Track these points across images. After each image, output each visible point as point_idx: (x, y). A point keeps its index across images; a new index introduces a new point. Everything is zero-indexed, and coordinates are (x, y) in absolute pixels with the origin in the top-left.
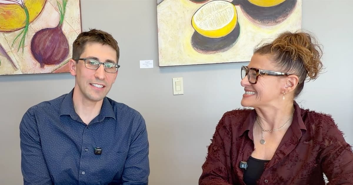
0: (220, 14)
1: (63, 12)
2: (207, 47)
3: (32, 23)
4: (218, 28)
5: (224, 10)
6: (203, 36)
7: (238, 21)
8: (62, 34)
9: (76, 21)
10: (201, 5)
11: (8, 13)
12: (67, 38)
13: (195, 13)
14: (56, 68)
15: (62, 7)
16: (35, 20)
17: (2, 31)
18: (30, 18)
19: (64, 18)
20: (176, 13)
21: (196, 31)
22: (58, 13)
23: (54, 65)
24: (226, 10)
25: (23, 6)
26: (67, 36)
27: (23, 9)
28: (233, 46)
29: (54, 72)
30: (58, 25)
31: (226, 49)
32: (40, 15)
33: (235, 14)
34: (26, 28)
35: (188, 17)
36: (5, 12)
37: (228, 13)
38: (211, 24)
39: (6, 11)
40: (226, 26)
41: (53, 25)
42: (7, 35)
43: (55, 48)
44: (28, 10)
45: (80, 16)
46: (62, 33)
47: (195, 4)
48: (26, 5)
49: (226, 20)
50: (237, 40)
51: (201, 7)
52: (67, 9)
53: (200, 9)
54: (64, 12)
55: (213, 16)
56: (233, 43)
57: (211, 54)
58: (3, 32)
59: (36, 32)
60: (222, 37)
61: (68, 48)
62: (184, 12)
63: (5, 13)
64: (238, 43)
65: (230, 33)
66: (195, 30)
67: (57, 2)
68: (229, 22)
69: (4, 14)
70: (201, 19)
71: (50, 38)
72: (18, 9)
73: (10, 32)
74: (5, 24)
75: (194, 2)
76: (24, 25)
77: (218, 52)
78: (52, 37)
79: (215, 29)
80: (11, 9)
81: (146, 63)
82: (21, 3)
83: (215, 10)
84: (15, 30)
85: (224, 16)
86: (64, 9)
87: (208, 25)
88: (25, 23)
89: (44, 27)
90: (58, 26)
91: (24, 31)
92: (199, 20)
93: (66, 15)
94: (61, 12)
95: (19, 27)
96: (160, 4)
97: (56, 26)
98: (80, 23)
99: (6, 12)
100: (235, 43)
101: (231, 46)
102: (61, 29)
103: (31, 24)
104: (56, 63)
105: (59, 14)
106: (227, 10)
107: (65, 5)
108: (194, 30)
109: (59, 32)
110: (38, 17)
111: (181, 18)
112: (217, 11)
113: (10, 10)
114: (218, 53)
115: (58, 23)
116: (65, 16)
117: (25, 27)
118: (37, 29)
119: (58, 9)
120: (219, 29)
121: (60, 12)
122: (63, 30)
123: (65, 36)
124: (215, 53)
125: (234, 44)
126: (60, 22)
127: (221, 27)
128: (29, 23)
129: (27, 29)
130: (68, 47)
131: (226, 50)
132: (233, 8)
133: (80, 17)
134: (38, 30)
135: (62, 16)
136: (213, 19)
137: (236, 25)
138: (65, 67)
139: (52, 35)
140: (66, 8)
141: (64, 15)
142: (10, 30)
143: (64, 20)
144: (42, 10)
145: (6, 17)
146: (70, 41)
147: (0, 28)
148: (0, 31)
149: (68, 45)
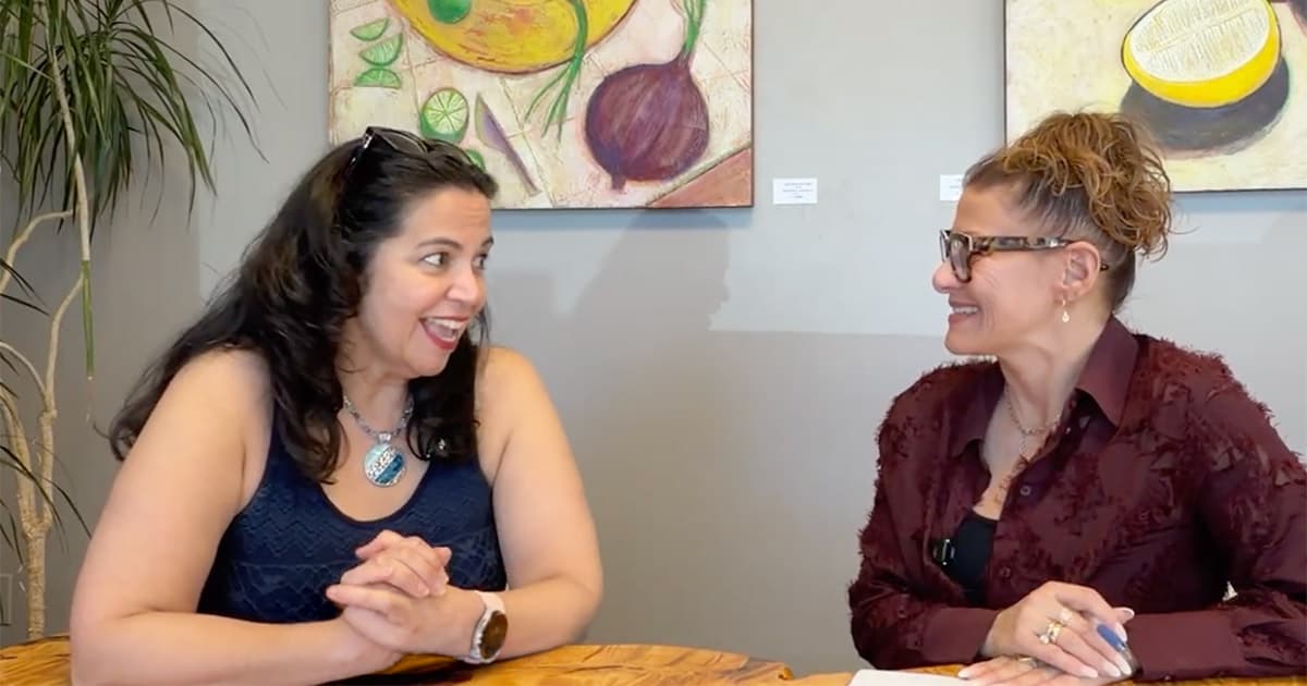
0: (1221, 29)
1: (696, 14)
2: (1176, 137)
3: (597, 47)
4: (1214, 75)
5: (1235, 17)
6: (1159, 99)
7: (1283, 54)
8: (691, 86)
9: (738, 45)
11: (523, 15)
12: (705, 98)
13: (1136, 24)
14: (663, 191)
16: (605, 39)
17: (498, 72)
18: (590, 31)
19: (698, 33)
20: (1068, 24)
21: (1138, 84)
22: (679, 17)
23: (658, 182)
24: (1240, 15)
26: (704, 88)
27: (569, 4)
28: (1264, 136)
29: (654, 205)
30: (677, 54)
31: (1241, 143)
32: (623, 23)
33: (1271, 29)
34: (576, 61)
35: (1111, 40)
36: (511, 11)
37: (1249, 25)
38: (1190, 63)
39: (517, 9)
40: (1241, 69)
41: (663, 54)
42: (511, 83)
43: (663, 128)
44: (587, 8)
45: (749, 28)
46: (690, 79)
49: (1242, 50)
50: (1277, 118)
51: (1156, 6)
52: (711, 9)
53: (1150, 11)
54: (701, 16)
55: (1197, 35)
56: (1267, 124)
57: (1187, 158)
58: (501, 75)
59: (606, 74)
60: (1227, 106)
61: (704, 128)
62: (1095, 22)
63: (511, 16)
64: (1281, 123)
65: (1254, 93)
66: (1134, 81)
68: (1249, 58)
69: (509, 19)
70: (1153, 44)
71: (649, 95)
72: (554, 4)
73: (525, 73)
74: (508, 50)
76: (569, 55)
77: (1212, 152)
78: (658, 94)
79: (1201, 79)
80: (533, 2)
83: (1202, 16)
84: (540, 67)
85: (1236, 36)
86: (702, 5)
87: (1179, 63)
88: (575, 47)
89: (634, 59)
90: (677, 59)
91: (569, 71)
92: (1148, 49)
93: (707, 26)
94: (691, 16)
95: (553, 59)
97: (671, 59)
98: (749, 51)
99: (517, 12)
100: (1273, 126)
101: (1257, 134)
102: (687, 68)
103: (591, 51)
104: (663, 175)
105: (684, 21)
106: (1244, 16)
108: (1130, 80)
109: (681, 78)
110: (616, 30)
111: (1088, 38)
112: (1208, 20)
113: (530, 5)
114: (1210, 155)
115: (678, 50)
116: (702, 28)
117: (571, 60)
118: (611, 65)
119: (683, 7)
120: (1219, 79)
121: (686, 15)
122: (693, 70)
123: (697, 90)
124: (1201, 156)
125: (1267, 128)
126: (684, 47)
127: (1223, 73)
128: (586, 47)
129: (578, 68)
130: (704, 124)
131: (1242, 149)
132: (1266, 13)
133: (749, 32)
134: (612, 70)
135: (694, 28)
136: (1195, 45)
137: (1277, 66)
138: (690, 189)
139: (658, 85)
140: (709, 3)
141: (699, 24)
142: (524, 68)
143: (699, 39)
144: (629, 9)
145: (513, 29)
146: (714, 107)
147: (492, 60)
148: (491, 71)
149: (706, 119)
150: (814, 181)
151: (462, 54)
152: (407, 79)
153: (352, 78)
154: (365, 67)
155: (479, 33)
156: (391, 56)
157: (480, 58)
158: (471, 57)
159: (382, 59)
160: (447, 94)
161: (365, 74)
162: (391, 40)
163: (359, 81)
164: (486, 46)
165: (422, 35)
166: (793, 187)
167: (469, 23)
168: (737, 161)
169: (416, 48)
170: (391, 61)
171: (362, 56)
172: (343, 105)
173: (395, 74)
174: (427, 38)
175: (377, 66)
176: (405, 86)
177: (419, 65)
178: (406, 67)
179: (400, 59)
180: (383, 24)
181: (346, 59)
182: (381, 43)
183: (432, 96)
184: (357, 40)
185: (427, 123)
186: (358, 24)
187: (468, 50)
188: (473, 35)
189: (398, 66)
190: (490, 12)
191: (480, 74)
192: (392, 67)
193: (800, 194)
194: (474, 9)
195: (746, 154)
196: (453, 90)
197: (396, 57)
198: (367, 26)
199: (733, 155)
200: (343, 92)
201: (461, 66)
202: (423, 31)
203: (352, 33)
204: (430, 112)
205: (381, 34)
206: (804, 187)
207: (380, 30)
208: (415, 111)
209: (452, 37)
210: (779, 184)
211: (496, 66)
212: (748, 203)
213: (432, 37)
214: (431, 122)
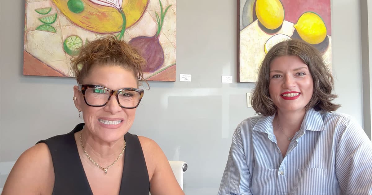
1: (161, 23)
3: (129, 28)
8: (159, 44)
9: (172, 34)
11: (104, 14)
12: (163, 49)
13: (267, 41)
14: (150, 76)
15: (160, 19)
16: (133, 26)
17: (94, 32)
18: (127, 23)
19: (161, 29)
20: (253, 39)
22: (155, 23)
23: (149, 73)
25: (121, 11)
26: (163, 46)
27: (120, 14)
29: (147, 79)
32: (138, 22)
34: (122, 32)
35: (262, 44)
36: (100, 13)
41: (150, 33)
43: (150, 57)
44: (126, 16)
45: (176, 30)
46: (158, 43)
47: (267, 34)
48: (124, 10)
51: (271, 37)
52: (165, 22)
53: (270, 39)
54: (162, 23)
58: (96, 33)
59: (132, 38)
61: (163, 58)
62: (259, 40)
63: (100, 14)
67: (156, 13)
69: (98, 15)
71: (146, 46)
72: (115, 12)
73: (104, 34)
74: (98, 25)
76: (120, 30)
78: (148, 46)
80: (107, 11)
81: (227, 78)
82: (118, 7)
84: (110, 33)
86: (162, 21)
88: (122, 28)
89: (141, 34)
90: (155, 35)
91: (120, 35)
93: (164, 27)
94: (159, 24)
95: (115, 30)
96: (242, 31)
97: (153, 36)
98: (176, 37)
99: (102, 13)
102: (158, 39)
103: (128, 30)
104: (150, 71)
105: (157, 25)
107: (163, 18)
109: (156, 42)
110: (136, 24)
111: (257, 44)
113: (106, 12)
115: (155, 33)
117: (120, 31)
118: (134, 35)
119: (156, 20)
121: (157, 23)
122: (160, 40)
123: (161, 46)
126: (157, 33)
128: (126, 28)
129: (123, 34)
130: (163, 57)
134: (134, 36)
135: (160, 27)
138: (159, 75)
139: (149, 43)
140: (164, 20)
141: (161, 26)
143: (161, 31)
144: (140, 18)
145: (100, 19)
146: (166, 52)
147: (93, 28)
148: (92, 32)
149: (163, 55)
150: (190, 75)
151: (81, 24)
152: (58, 30)
153: (35, 26)
154: (41, 24)
155: (87, 18)
156: (52, 21)
157: (87, 27)
158: (85, 26)
159: (48, 21)
160: (75, 37)
161: (41, 26)
162: (52, 15)
163: (38, 28)
164: (90, 23)
165: (65, 15)
166: (185, 77)
167: (84, 14)
168: (172, 68)
169: (62, 20)
170: (52, 23)
171: (39, 19)
172: (31, 36)
173: (53, 27)
174: (67, 17)
175: (46, 24)
176: (57, 32)
177: (63, 26)
178: (58, 26)
179: (56, 23)
180: (49, 9)
181: (32, 18)
182: (48, 16)
183: (68, 37)
184: (39, 14)
185: (66, 46)
186: (38, 8)
187: (83, 23)
188: (85, 19)
189: (55, 25)
190: (92, 11)
191: (88, 32)
192: (53, 25)
193: (187, 79)
194: (85, 10)
195: (173, 66)
196: (77, 36)
197: (54, 22)
198: (42, 9)
199: (171, 66)
200: (31, 31)
201: (80, 28)
202: (65, 14)
203: (36, 10)
204: (68, 43)
205: (48, 13)
206: (188, 77)
207: (47, 11)
208: (62, 42)
209: (76, 18)
210: (181, 76)
211: (93, 30)
212: (174, 80)
213: (68, 16)
214: (68, 46)
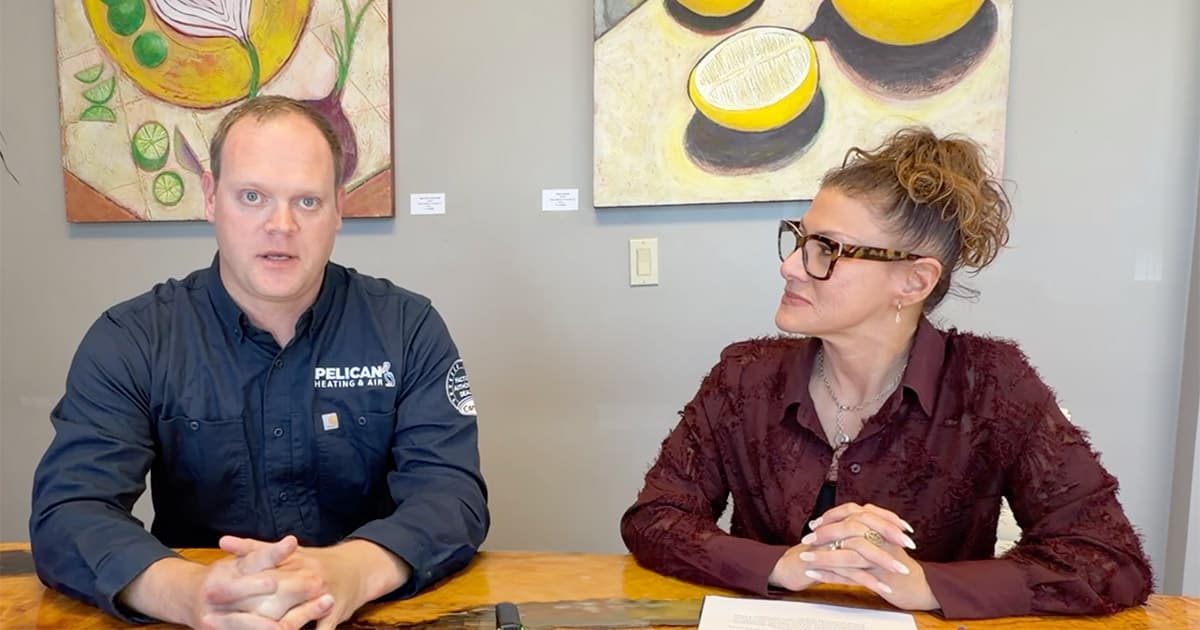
0: (770, 64)
1: (345, 58)
2: (729, 157)
3: (266, 86)
4: (763, 104)
5: (781, 54)
6: (717, 125)
7: (821, 85)
8: (342, 117)
9: (379, 84)
10: (717, 39)
11: (208, 59)
12: (353, 128)
13: (700, 61)
15: (343, 45)
16: (274, 79)
17: (190, 108)
18: (261, 73)
19: (346, 73)
20: (645, 62)
21: (701, 113)
22: (332, 60)
24: (786, 53)
25: (245, 43)
26: (352, 120)
27: (244, 50)
28: (802, 155)
30: (330, 91)
31: (782, 162)
32: (287, 64)
33: (812, 64)
35: (680, 74)
36: (199, 57)
37: (793, 62)
38: (743, 93)
39: (204, 54)
40: (786, 98)
41: (320, 92)
42: (201, 116)
44: (258, 53)
45: (388, 68)
46: (341, 112)
47: (700, 36)
48: (253, 39)
49: (787, 83)
50: (814, 139)
51: (717, 45)
52: (357, 50)
53: (712, 50)
54: (349, 58)
55: (750, 70)
56: (804, 146)
57: (738, 175)
58: (193, 110)
60: (773, 130)
61: (353, 152)
62: (667, 59)
63: (199, 60)
64: (817, 144)
65: (797, 118)
66: (697, 109)
67: (332, 32)
68: (793, 89)
69: (197, 64)
70: (714, 79)
72: (232, 50)
73: (212, 108)
74: (197, 89)
75: (697, 32)
76: (246, 92)
77: (760, 170)
79: (752, 107)
80: (215, 48)
81: (558, 197)
82: (239, 33)
83: (755, 53)
84: (223, 103)
85: (782, 70)
86: (350, 49)
87: (735, 94)
88: (250, 86)
90: (332, 94)
92: (709, 83)
93: (354, 66)
94: (341, 59)
95: (233, 97)
96: (603, 37)
97: (326, 95)
98: (388, 88)
99: (204, 58)
100: (810, 147)
101: (797, 153)
102: (339, 103)
105: (336, 63)
106: (789, 53)
107: (350, 41)
108: (694, 110)
109: (334, 112)
110: (281, 71)
111: (660, 74)
112: (760, 56)
113: (213, 52)
114: (758, 173)
115: (332, 87)
116: (349, 69)
119: (333, 49)
120: (767, 107)
121: (337, 59)
122: (343, 104)
123: (347, 120)
124: (750, 173)
125: (805, 149)
126: (336, 84)
127: (770, 103)
128: (259, 85)
130: (353, 150)
131: (783, 167)
132: (808, 52)
133: (387, 71)
135: (343, 69)
136: (748, 79)
137: (815, 95)
140: (354, 47)
141: (348, 65)
142: (209, 105)
143: (347, 79)
144: (292, 53)
145: (201, 71)
146: (361, 135)
147: (186, 98)
148: (185, 107)
149: (355, 145)
150: (443, 196)
151: (160, 92)
152: (119, 114)
153: (77, 114)
154: (88, 105)
155: (175, 75)
156: (107, 95)
157: (176, 96)
158: (169, 96)
159: (100, 99)
160: (152, 126)
161: (87, 110)
162: (106, 81)
163: (83, 117)
164: (180, 86)
165: (131, 77)
166: (426, 201)
167: (167, 67)
168: (380, 180)
169: (125, 88)
170: (107, 100)
171: (84, 95)
172: (72, 136)
173: (110, 110)
174: (134, 80)
175: (97, 104)
176: (118, 120)
177: (128, 103)
178: (118, 104)
179: (115, 96)
180: (99, 69)
181: (72, 97)
182: (98, 85)
183: (140, 128)
184: (81, 83)
185: (137, 151)
186: (80, 70)
187: (167, 89)
188: (170, 78)
189: (112, 103)
190: (182, 57)
191: (177, 109)
192: (108, 104)
193: (432, 206)
194: (169, 55)
195: (388, 173)
196: (156, 123)
197: (110, 96)
198: (87, 70)
199: (376, 175)
200: (72, 125)
201: (161, 103)
202: (131, 75)
203: (76, 76)
204: (140, 141)
205: (98, 78)
206: (436, 201)
207: (97, 73)
208: (128, 141)
209: (153, 79)
210: (415, 198)
211: (189, 103)
212: (389, 214)
213: (140, 80)
214: (140, 149)
